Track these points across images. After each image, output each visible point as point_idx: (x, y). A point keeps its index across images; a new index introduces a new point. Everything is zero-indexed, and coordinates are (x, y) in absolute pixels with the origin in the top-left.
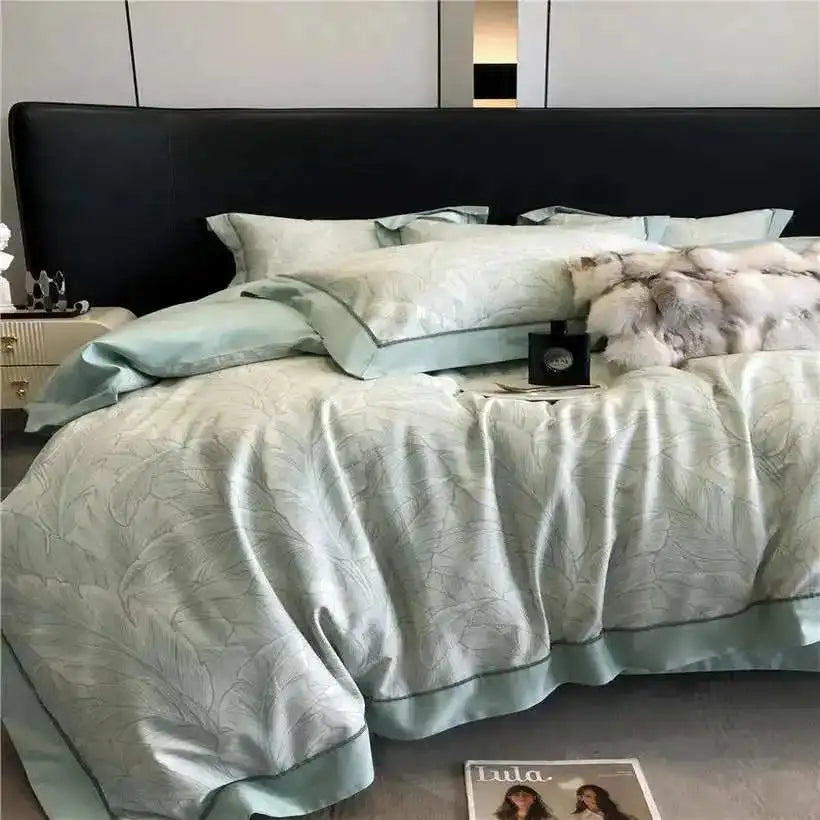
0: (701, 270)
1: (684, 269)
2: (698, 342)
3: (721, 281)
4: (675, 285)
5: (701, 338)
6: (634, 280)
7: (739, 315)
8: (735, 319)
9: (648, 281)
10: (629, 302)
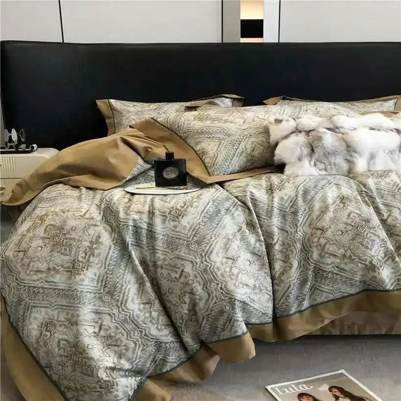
0: (337, 128)
1: (328, 127)
2: (333, 166)
3: (347, 133)
4: (322, 135)
5: (335, 164)
6: (300, 132)
7: (355, 152)
8: (353, 154)
9: (308, 132)
10: (297, 144)
